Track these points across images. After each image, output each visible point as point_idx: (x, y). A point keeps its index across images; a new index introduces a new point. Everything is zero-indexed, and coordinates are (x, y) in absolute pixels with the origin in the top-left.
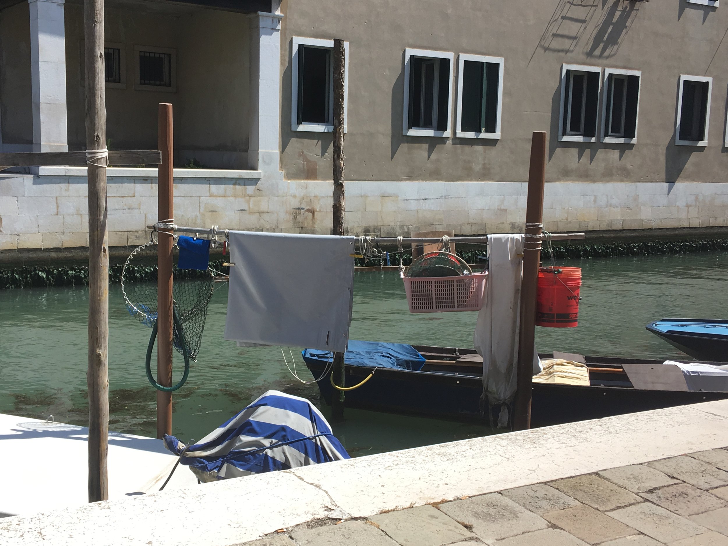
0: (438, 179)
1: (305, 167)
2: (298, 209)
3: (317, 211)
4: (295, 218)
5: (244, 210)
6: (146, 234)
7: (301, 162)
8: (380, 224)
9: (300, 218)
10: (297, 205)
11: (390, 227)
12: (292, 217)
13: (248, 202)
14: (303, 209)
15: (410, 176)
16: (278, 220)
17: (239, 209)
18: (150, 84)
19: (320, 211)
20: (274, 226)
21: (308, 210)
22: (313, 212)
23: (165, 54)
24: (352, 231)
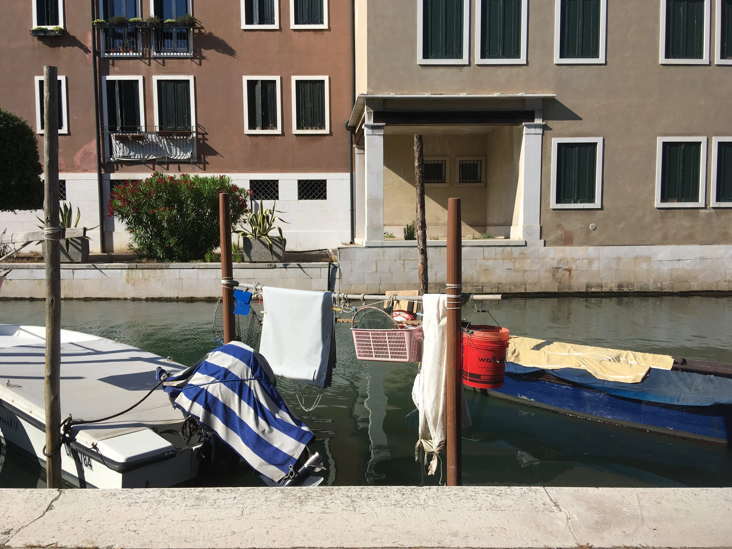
0: (692, 243)
1: (563, 236)
2: (557, 268)
3: (573, 270)
4: (554, 275)
5: (510, 269)
6: (436, 286)
7: (559, 232)
8: (632, 280)
9: (559, 275)
10: (555, 265)
11: (643, 283)
12: (551, 274)
13: (515, 263)
14: (561, 268)
15: (664, 241)
16: (539, 277)
17: (507, 268)
18: (466, 182)
19: (576, 270)
20: (536, 281)
21: (566, 270)
22: (569, 270)
23: (477, 161)
24: (606, 286)
